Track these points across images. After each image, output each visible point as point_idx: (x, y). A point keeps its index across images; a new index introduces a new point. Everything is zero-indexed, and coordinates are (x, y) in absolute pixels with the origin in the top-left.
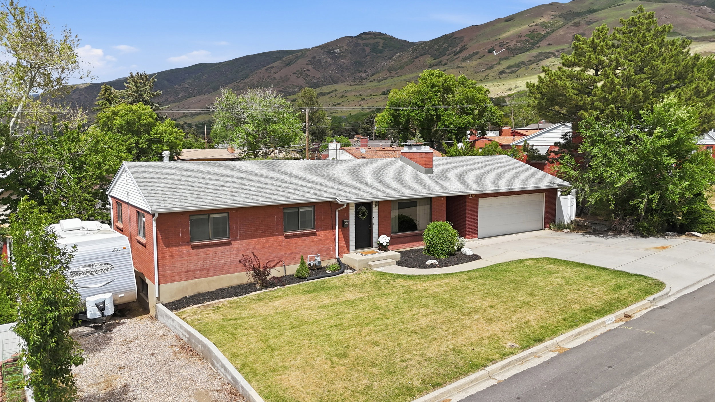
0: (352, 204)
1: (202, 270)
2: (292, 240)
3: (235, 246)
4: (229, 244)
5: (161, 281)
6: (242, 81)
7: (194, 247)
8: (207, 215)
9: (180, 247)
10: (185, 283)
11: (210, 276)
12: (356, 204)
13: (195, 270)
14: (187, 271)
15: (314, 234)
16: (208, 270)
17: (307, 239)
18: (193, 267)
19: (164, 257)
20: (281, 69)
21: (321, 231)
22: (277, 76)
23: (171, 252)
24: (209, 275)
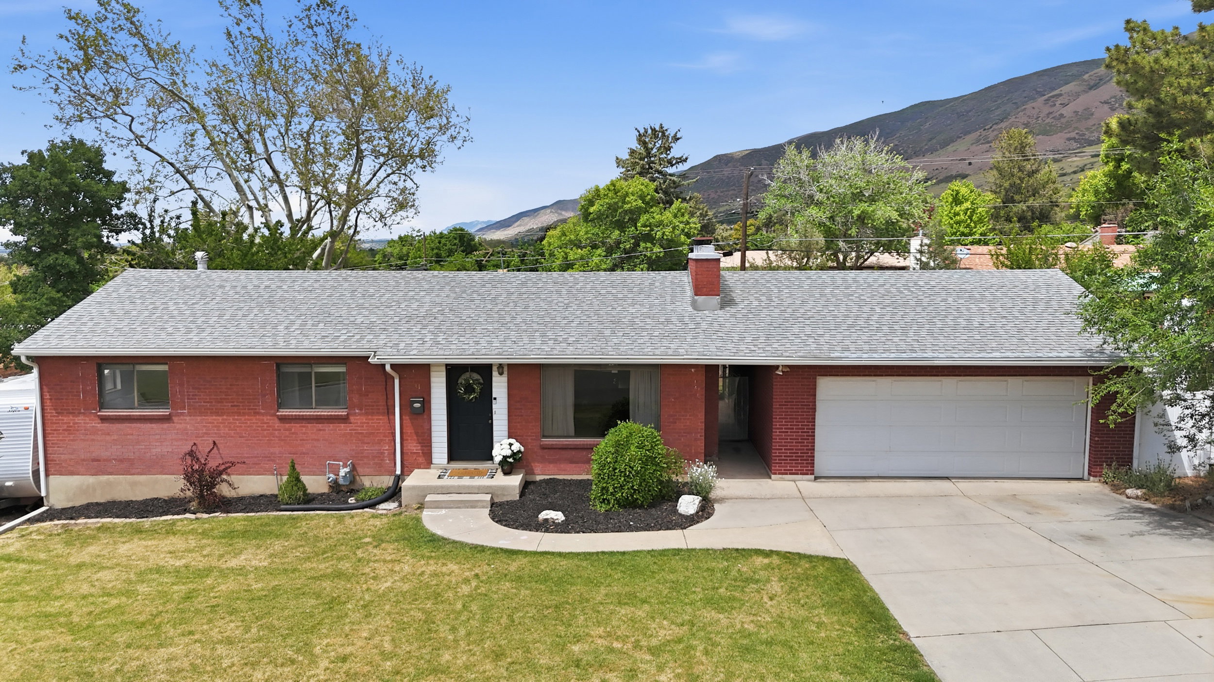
0: (438, 365)
1: (121, 461)
2: (295, 427)
3: (178, 426)
4: (167, 419)
5: (52, 470)
6: (995, 127)
7: (104, 419)
8: (131, 366)
9: (81, 417)
10: (90, 480)
11: (134, 474)
12: (447, 365)
13: (108, 460)
14: (94, 460)
15: (345, 419)
16: (131, 461)
17: (329, 428)
18: (105, 454)
19: (55, 430)
20: (1078, 95)
21: (360, 414)
22: (1067, 111)
23: (66, 423)
24: (133, 471)
